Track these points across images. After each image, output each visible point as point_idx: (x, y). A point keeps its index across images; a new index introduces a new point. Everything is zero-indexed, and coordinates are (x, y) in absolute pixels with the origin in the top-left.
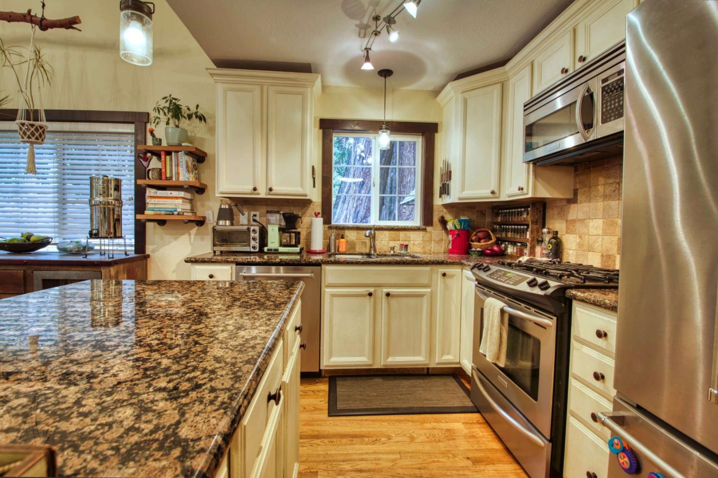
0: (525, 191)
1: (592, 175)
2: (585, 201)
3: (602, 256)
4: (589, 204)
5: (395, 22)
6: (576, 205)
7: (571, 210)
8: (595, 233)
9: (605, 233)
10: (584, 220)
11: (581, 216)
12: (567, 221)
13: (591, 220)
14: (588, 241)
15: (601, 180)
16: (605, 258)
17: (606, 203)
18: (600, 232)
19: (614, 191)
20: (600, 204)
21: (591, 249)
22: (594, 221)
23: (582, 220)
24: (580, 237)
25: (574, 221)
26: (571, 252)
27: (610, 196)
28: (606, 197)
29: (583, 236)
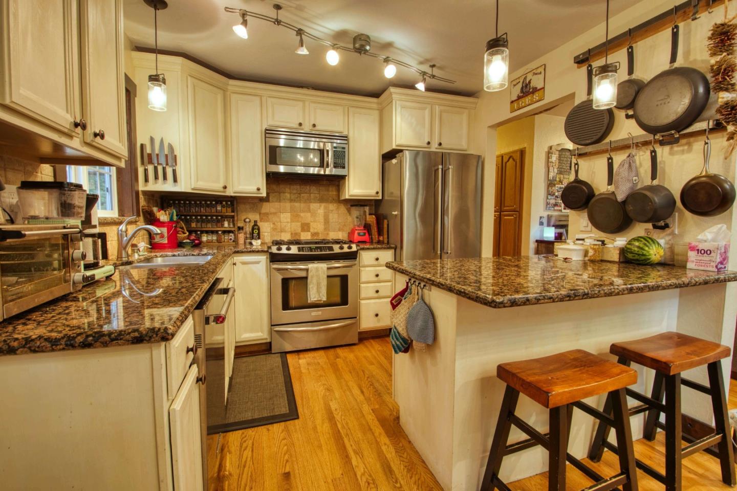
0: (261, 191)
1: (281, 186)
2: (276, 202)
3: (292, 234)
4: (279, 203)
5: (297, 35)
6: (267, 203)
7: (263, 206)
8: (285, 221)
9: (292, 221)
10: (276, 213)
11: (273, 210)
12: (260, 214)
13: (282, 214)
14: (281, 226)
15: (288, 190)
16: (293, 235)
17: (292, 204)
18: (289, 220)
19: (297, 198)
20: (288, 205)
21: (282, 231)
22: (284, 214)
23: (275, 214)
24: (274, 224)
25: (267, 214)
26: (266, 234)
27: (295, 200)
28: (291, 200)
29: (276, 223)
